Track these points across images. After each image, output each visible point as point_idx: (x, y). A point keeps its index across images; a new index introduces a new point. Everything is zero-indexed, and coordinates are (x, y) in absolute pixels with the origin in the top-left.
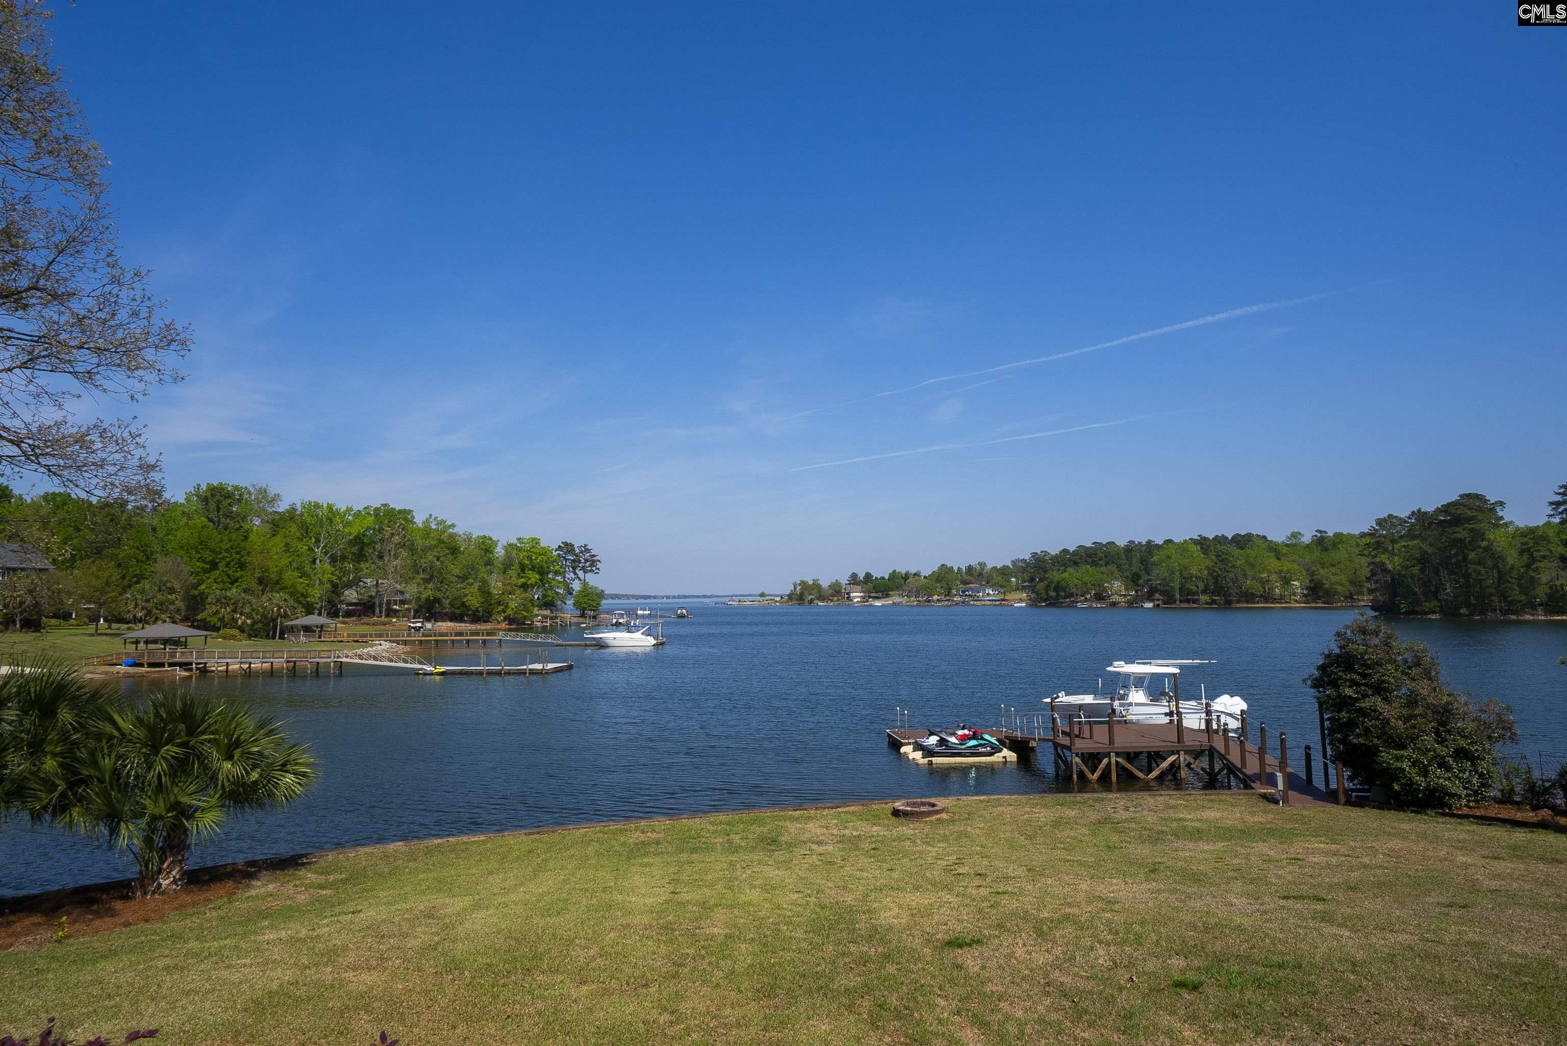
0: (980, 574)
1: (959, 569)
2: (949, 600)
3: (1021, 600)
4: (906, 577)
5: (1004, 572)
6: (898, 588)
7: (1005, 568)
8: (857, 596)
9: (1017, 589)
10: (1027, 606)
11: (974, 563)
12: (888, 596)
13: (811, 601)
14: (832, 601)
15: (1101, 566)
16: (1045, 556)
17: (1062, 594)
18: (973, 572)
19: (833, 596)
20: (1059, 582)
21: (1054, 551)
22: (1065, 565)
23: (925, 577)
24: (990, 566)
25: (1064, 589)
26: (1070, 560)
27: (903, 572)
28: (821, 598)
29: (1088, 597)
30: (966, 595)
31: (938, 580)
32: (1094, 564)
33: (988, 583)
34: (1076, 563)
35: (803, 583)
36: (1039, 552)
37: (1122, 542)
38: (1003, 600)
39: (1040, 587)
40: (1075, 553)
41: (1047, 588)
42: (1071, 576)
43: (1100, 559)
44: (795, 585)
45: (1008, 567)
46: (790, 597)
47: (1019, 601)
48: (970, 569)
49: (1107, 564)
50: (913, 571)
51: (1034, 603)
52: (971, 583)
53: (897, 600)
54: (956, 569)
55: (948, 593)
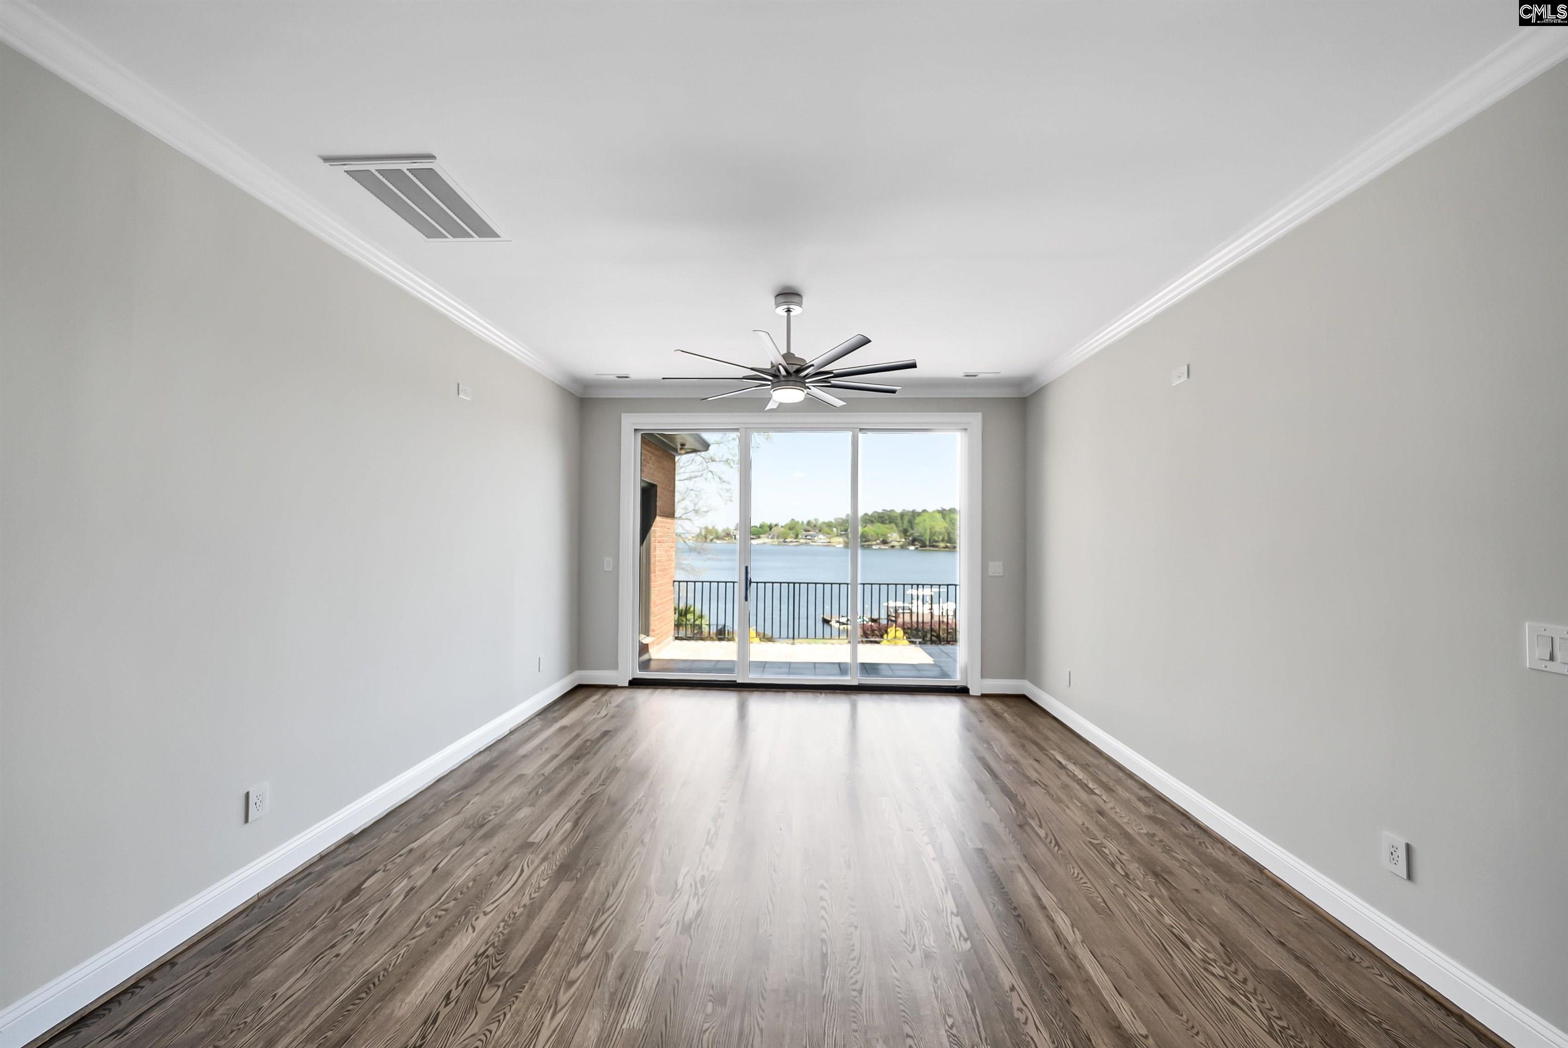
0: (815, 526)
1: (802, 522)
2: (797, 542)
3: (840, 543)
4: (771, 527)
5: (829, 525)
6: (765, 533)
7: (830, 522)
9: (837, 536)
10: (844, 546)
11: (812, 519)
12: (759, 537)
13: (712, 540)
14: (725, 540)
15: (886, 524)
17: (864, 540)
18: (811, 524)
19: (725, 537)
20: (863, 533)
21: (860, 514)
23: (782, 527)
24: (821, 521)
25: (864, 537)
26: (869, 520)
27: (768, 523)
28: (718, 538)
29: (878, 541)
30: (807, 539)
31: (791, 529)
32: (883, 522)
33: (820, 531)
34: (872, 522)
35: (706, 528)
37: (899, 510)
38: (829, 542)
39: (852, 535)
40: (872, 516)
41: (855, 536)
42: (870, 529)
43: (886, 520)
44: (701, 529)
45: (832, 522)
46: (699, 535)
47: (838, 543)
48: (809, 523)
49: (890, 522)
50: (774, 523)
51: (847, 544)
52: (809, 531)
53: (766, 540)
54: (800, 522)
55: (797, 536)
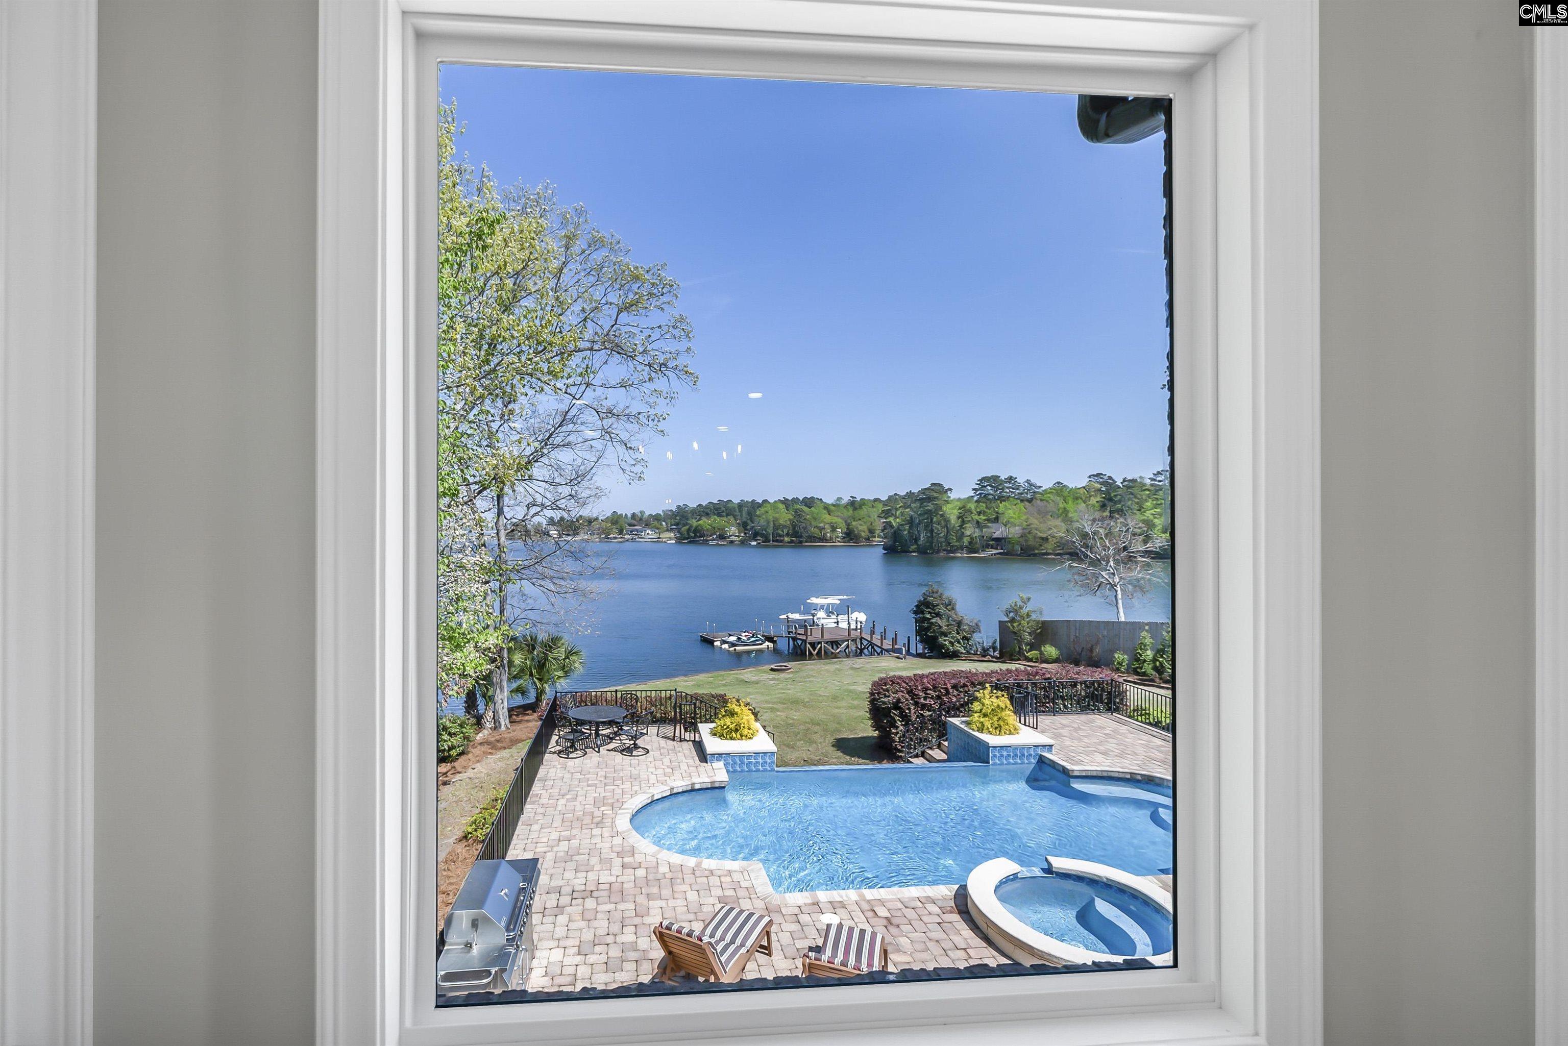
0: (641, 519)
1: (626, 514)
2: (621, 538)
3: (670, 539)
4: (589, 520)
5: (657, 518)
6: (583, 528)
7: (658, 515)
8: (554, 533)
9: (667, 530)
10: (676, 542)
11: (637, 511)
12: (578, 533)
15: (723, 516)
16: (685, 508)
17: (698, 534)
18: (636, 517)
19: (538, 532)
20: (697, 527)
21: (693, 505)
22: (701, 516)
23: (603, 520)
24: (647, 513)
25: (699, 531)
26: (703, 512)
27: (586, 516)
29: (715, 536)
30: (633, 534)
31: (613, 523)
32: (719, 515)
33: (646, 525)
34: (707, 514)
36: (682, 505)
37: (736, 501)
38: (659, 538)
39: (684, 529)
40: (707, 507)
41: (689, 530)
42: (705, 523)
43: (723, 512)
45: (660, 515)
47: (669, 537)
48: (634, 515)
49: (727, 515)
50: (593, 516)
51: (679, 540)
52: (634, 526)
53: (585, 537)
54: (624, 515)
55: (621, 532)
